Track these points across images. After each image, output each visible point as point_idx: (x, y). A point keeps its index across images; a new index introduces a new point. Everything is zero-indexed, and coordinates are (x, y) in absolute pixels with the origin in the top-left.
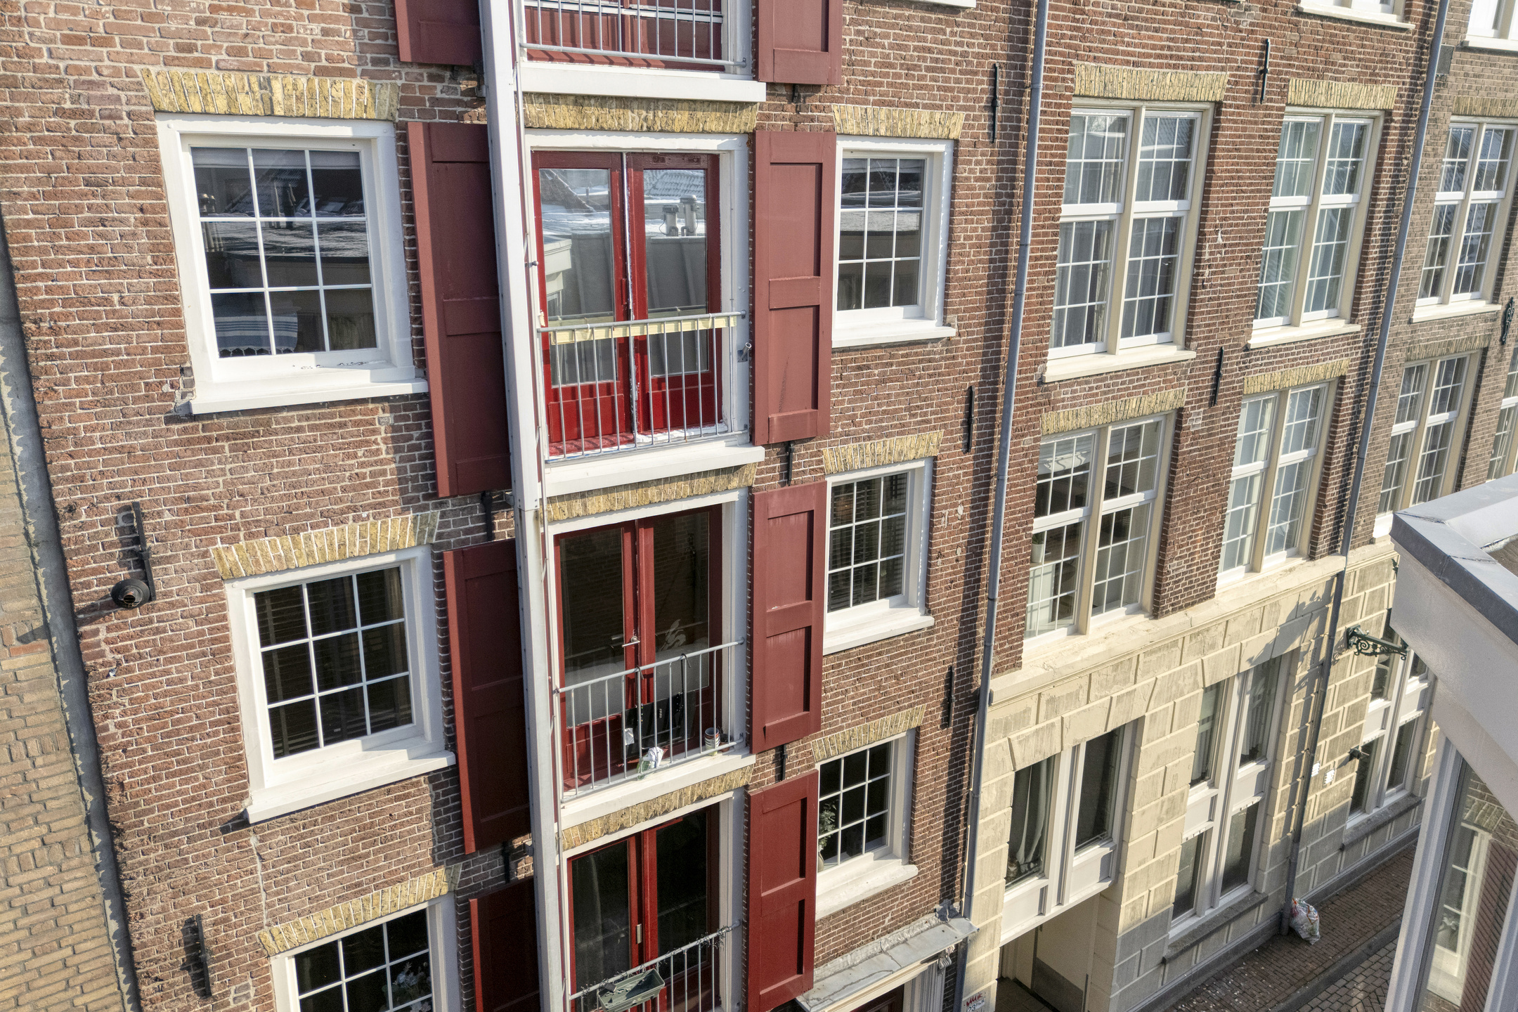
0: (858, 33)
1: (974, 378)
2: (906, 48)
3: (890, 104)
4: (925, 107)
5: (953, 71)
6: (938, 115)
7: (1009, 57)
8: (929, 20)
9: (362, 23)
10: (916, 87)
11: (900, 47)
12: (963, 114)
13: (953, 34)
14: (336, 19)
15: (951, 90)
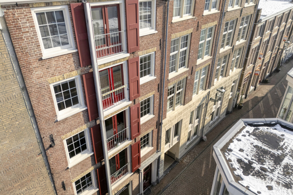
0: (141, 41)
1: (159, 82)
2: (148, 41)
3: (146, 49)
4: (151, 48)
5: (155, 42)
6: (153, 49)
7: (162, 37)
8: (151, 36)
9: (75, 63)
10: (150, 46)
11: (147, 41)
12: (156, 47)
13: (154, 37)
14: (72, 64)
15: (154, 44)
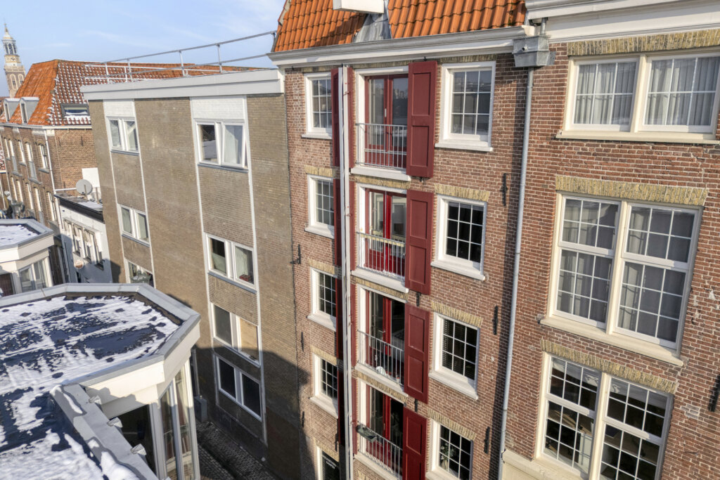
1: (499, 303)
2: (463, 166)
3: (456, 185)
4: (471, 188)
5: (484, 175)
6: (477, 191)
7: (512, 171)
8: (473, 156)
10: (466, 180)
11: (460, 165)
12: (490, 192)
13: (484, 161)
15: (483, 182)
